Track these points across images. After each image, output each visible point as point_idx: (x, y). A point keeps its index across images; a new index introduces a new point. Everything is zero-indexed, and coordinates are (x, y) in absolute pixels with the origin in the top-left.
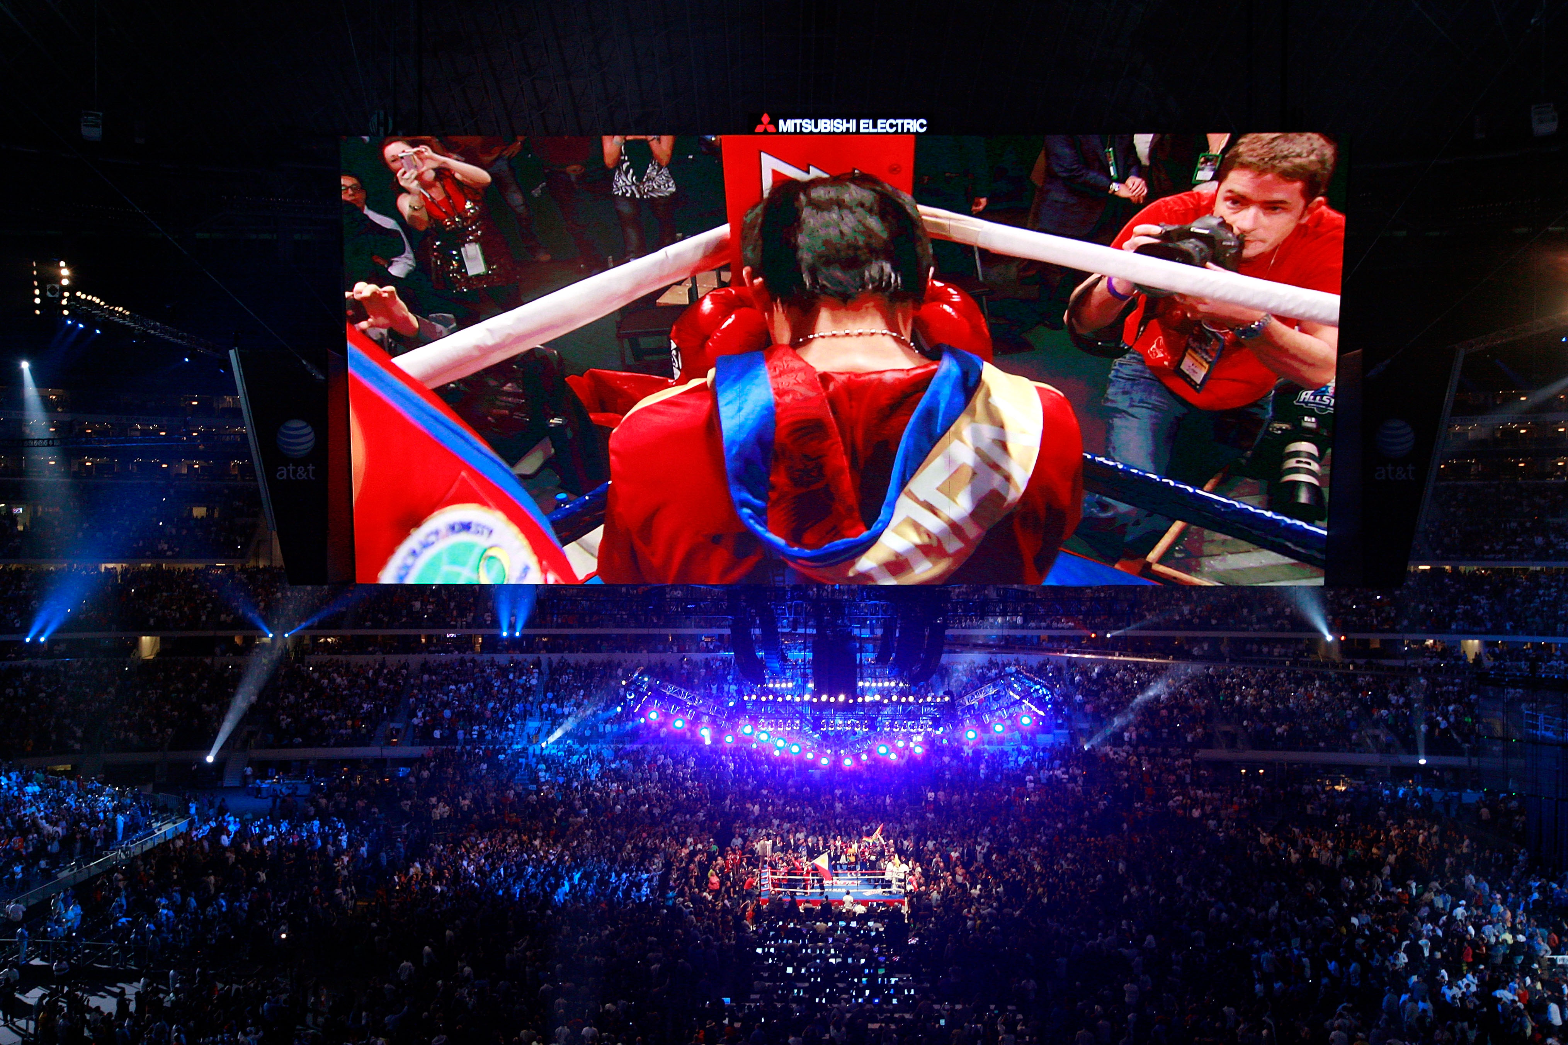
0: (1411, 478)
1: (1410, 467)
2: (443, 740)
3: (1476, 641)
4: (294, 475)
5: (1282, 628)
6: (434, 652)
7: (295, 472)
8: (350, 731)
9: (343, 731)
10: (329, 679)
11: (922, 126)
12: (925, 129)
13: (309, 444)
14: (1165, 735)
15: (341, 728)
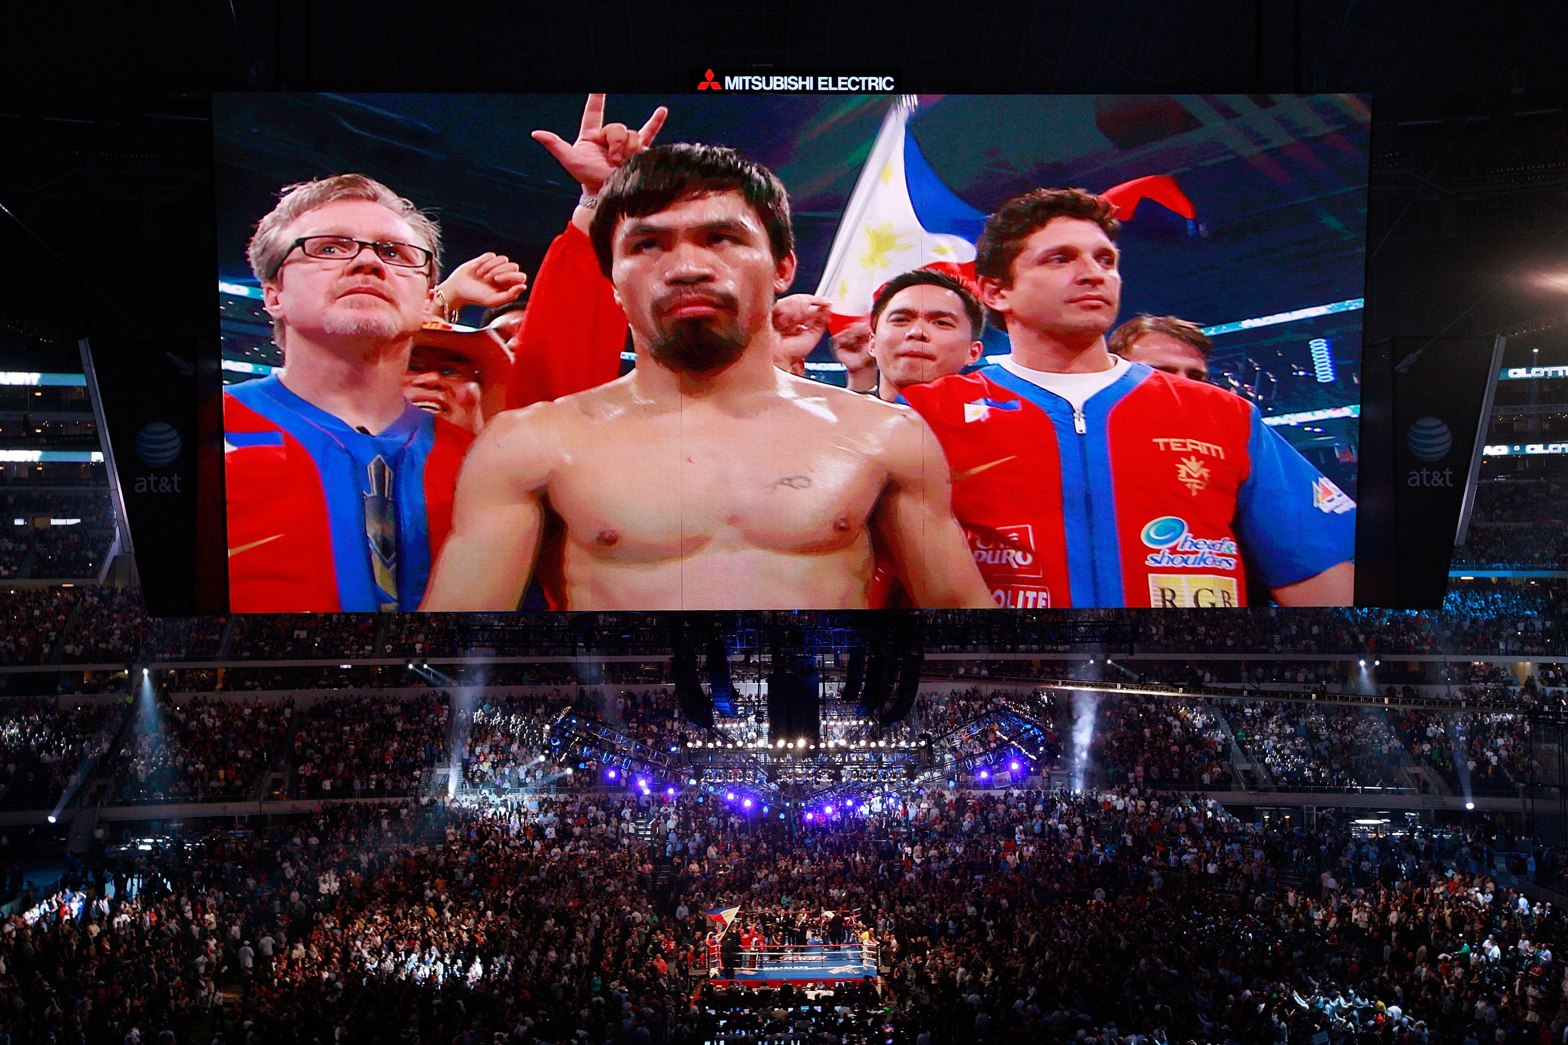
0: (1449, 484)
1: (1447, 472)
2: (335, 792)
3: (1528, 664)
4: (156, 487)
5: (1307, 650)
6: (324, 687)
7: (157, 483)
8: (224, 783)
9: (214, 784)
10: (198, 720)
11: (888, 84)
12: (892, 87)
13: (175, 451)
14: (1176, 775)
15: (211, 779)
